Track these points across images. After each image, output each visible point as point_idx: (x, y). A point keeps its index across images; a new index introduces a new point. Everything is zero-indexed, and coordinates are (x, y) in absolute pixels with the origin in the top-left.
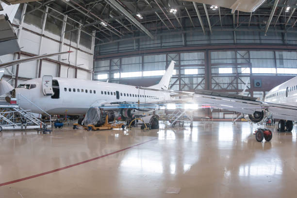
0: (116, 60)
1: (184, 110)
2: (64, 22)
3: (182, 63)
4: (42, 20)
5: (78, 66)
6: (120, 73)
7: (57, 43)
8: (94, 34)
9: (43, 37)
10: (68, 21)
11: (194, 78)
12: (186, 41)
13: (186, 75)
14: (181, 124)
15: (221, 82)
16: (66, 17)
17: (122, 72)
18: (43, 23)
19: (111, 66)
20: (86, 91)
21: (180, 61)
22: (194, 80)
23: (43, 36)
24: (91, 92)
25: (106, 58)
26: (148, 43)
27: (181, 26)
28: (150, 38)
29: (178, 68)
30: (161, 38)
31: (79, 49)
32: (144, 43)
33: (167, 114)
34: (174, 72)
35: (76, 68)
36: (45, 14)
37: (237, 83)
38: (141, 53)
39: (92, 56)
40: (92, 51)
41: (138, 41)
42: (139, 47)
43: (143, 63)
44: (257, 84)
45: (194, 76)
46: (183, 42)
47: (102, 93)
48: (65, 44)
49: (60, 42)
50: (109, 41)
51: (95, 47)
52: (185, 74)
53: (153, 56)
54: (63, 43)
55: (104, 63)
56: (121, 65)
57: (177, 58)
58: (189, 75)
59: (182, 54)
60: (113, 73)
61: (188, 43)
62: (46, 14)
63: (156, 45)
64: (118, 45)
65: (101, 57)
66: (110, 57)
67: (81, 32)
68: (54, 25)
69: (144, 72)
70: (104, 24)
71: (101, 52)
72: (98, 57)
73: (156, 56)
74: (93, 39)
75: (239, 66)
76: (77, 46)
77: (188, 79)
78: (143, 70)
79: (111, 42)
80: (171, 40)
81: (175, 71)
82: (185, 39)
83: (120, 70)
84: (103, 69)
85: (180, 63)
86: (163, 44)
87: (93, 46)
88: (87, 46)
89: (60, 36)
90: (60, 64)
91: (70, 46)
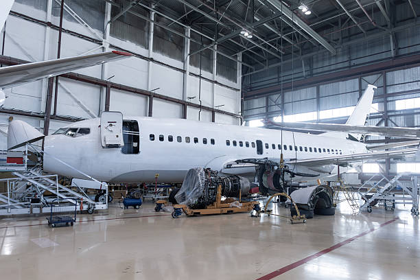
0: (275, 97)
1: (396, 174)
2: (186, 39)
3: (390, 91)
4: (146, 34)
5: (217, 108)
6: (282, 116)
7: (179, 72)
8: (240, 58)
9: (151, 62)
10: (192, 36)
11: (415, 116)
12: (397, 49)
13: (400, 111)
14: (389, 204)
16: (189, 29)
17: (285, 115)
18: (149, 39)
19: (267, 107)
20: (196, 141)
21: (385, 86)
22: (416, 120)
23: (152, 60)
24: (205, 142)
25: (259, 95)
26: (326, 63)
27: (388, 19)
28: (330, 53)
29: (383, 99)
30: (349, 51)
31: (216, 82)
32: (320, 65)
33: (363, 182)
34: (375, 108)
35: (213, 111)
36: (149, 24)
38: (316, 80)
39: (239, 93)
40: (238, 85)
41: (310, 62)
42: (311, 72)
43: (318, 98)
45: (415, 111)
46: (393, 51)
47: (228, 143)
48: (191, 74)
49: (184, 71)
50: (263, 67)
51: (243, 78)
52: (397, 109)
53: (335, 84)
54: (188, 73)
55: (259, 103)
56: (283, 103)
57: (381, 82)
58: (403, 110)
59: (389, 75)
60: (272, 117)
61: (402, 52)
62: (152, 24)
63: (340, 66)
64: (279, 72)
65: (252, 93)
66: (266, 93)
67: (218, 54)
68: (169, 42)
69: (321, 112)
70: (246, 34)
71: (253, 85)
72: (248, 94)
73: (341, 83)
74: (239, 66)
76: (214, 78)
77: (402, 117)
78: (318, 108)
79: (266, 68)
80: (368, 52)
81: (376, 105)
82: (396, 44)
83: (283, 111)
84: (256, 112)
85: (385, 91)
86: (353, 62)
87: (239, 78)
88: (230, 78)
89: (183, 61)
90: (184, 105)
91: (200, 76)
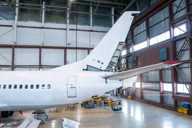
4: (41, 14)
18: (42, 17)
23: (43, 28)
31: (92, 31)
54: (68, 30)
89: (66, 23)
90: (65, 49)
91: (77, 30)
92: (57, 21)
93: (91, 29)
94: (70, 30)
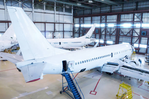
15: (124, 31)
19: (80, 21)
21: (106, 20)
22: (112, 30)
23: (45, 13)
29: (105, 23)
32: (94, 10)
35: (63, 24)
37: (132, 32)
39: (72, 17)
40: (72, 14)
44: (143, 34)
49: (54, 14)
51: (74, 12)
56: (83, 21)
63: (98, 11)
66: (80, 17)
75: (135, 23)
77: (109, 29)
82: (111, 7)
88: (69, 12)
89: (54, 11)
90: (55, 23)
91: (59, 14)
92: (50, 10)
93: (64, 14)
94: (56, 14)
